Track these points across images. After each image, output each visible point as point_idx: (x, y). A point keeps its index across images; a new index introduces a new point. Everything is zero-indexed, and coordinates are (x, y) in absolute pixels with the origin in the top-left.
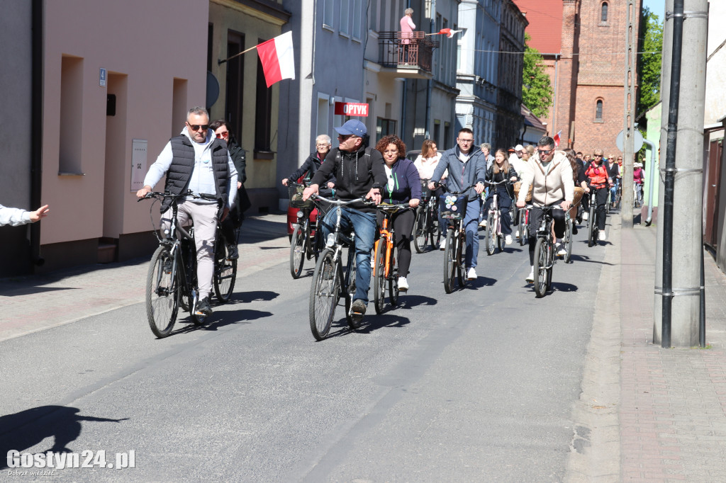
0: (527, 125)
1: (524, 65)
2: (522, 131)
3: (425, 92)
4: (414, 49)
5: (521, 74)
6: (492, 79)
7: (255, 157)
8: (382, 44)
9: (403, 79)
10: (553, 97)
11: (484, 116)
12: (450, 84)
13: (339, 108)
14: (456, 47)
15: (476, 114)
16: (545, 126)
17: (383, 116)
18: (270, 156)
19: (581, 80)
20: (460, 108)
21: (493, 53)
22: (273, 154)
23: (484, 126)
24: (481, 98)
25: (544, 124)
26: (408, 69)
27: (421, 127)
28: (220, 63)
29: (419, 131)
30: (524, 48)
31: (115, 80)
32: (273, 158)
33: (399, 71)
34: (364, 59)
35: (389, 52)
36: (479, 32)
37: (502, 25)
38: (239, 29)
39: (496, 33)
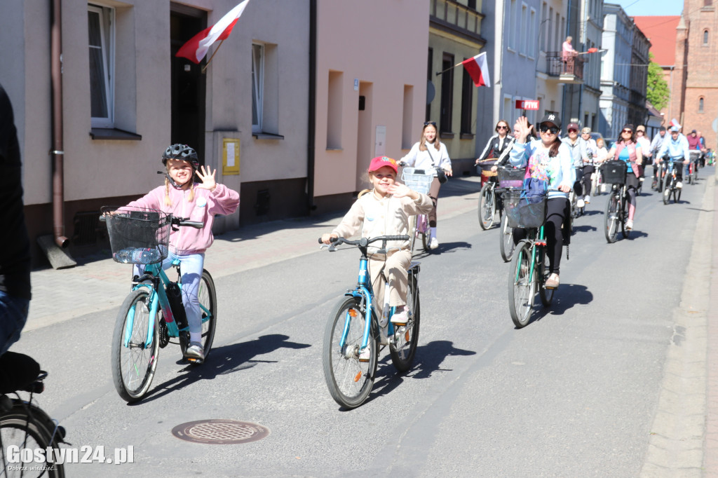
0: (650, 115)
1: (647, 73)
2: (646, 119)
3: (578, 93)
4: (572, 63)
5: (646, 79)
6: (626, 83)
7: (461, 138)
8: (549, 61)
9: (563, 84)
11: (620, 108)
12: (596, 87)
13: (519, 104)
14: (600, 62)
15: (614, 107)
16: (663, 116)
17: (549, 109)
18: (471, 136)
19: (689, 84)
20: (602, 104)
21: (626, 66)
22: (473, 135)
23: (620, 115)
24: (618, 97)
25: (662, 114)
26: (567, 77)
27: (574, 117)
28: (437, 74)
29: (574, 120)
30: (648, 62)
31: (364, 86)
32: (473, 138)
33: (561, 79)
34: (537, 71)
35: (553, 66)
36: (617, 52)
37: (633, 46)
38: (450, 52)
39: (629, 52)
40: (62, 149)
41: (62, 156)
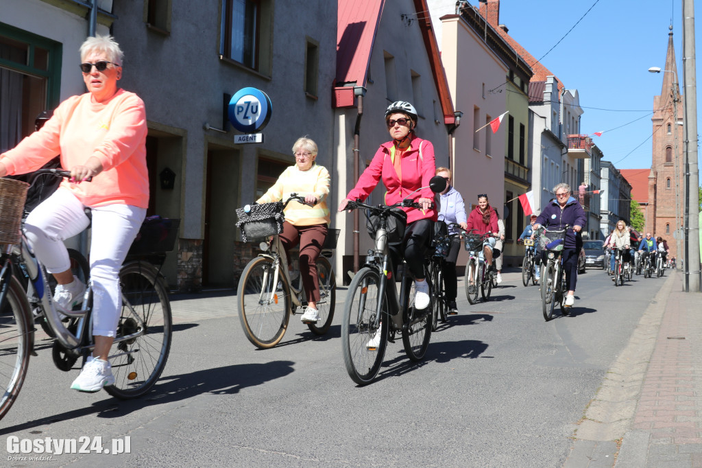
1: (630, 209)
5: (629, 212)
6: (616, 212)
10: (646, 222)
12: (598, 214)
14: (600, 198)
19: (657, 215)
20: (602, 226)
21: (616, 200)
24: (612, 221)
27: (585, 231)
28: (504, 204)
36: (610, 192)
37: (620, 189)
38: (511, 191)
39: (618, 192)
40: (358, 230)
41: (358, 234)
